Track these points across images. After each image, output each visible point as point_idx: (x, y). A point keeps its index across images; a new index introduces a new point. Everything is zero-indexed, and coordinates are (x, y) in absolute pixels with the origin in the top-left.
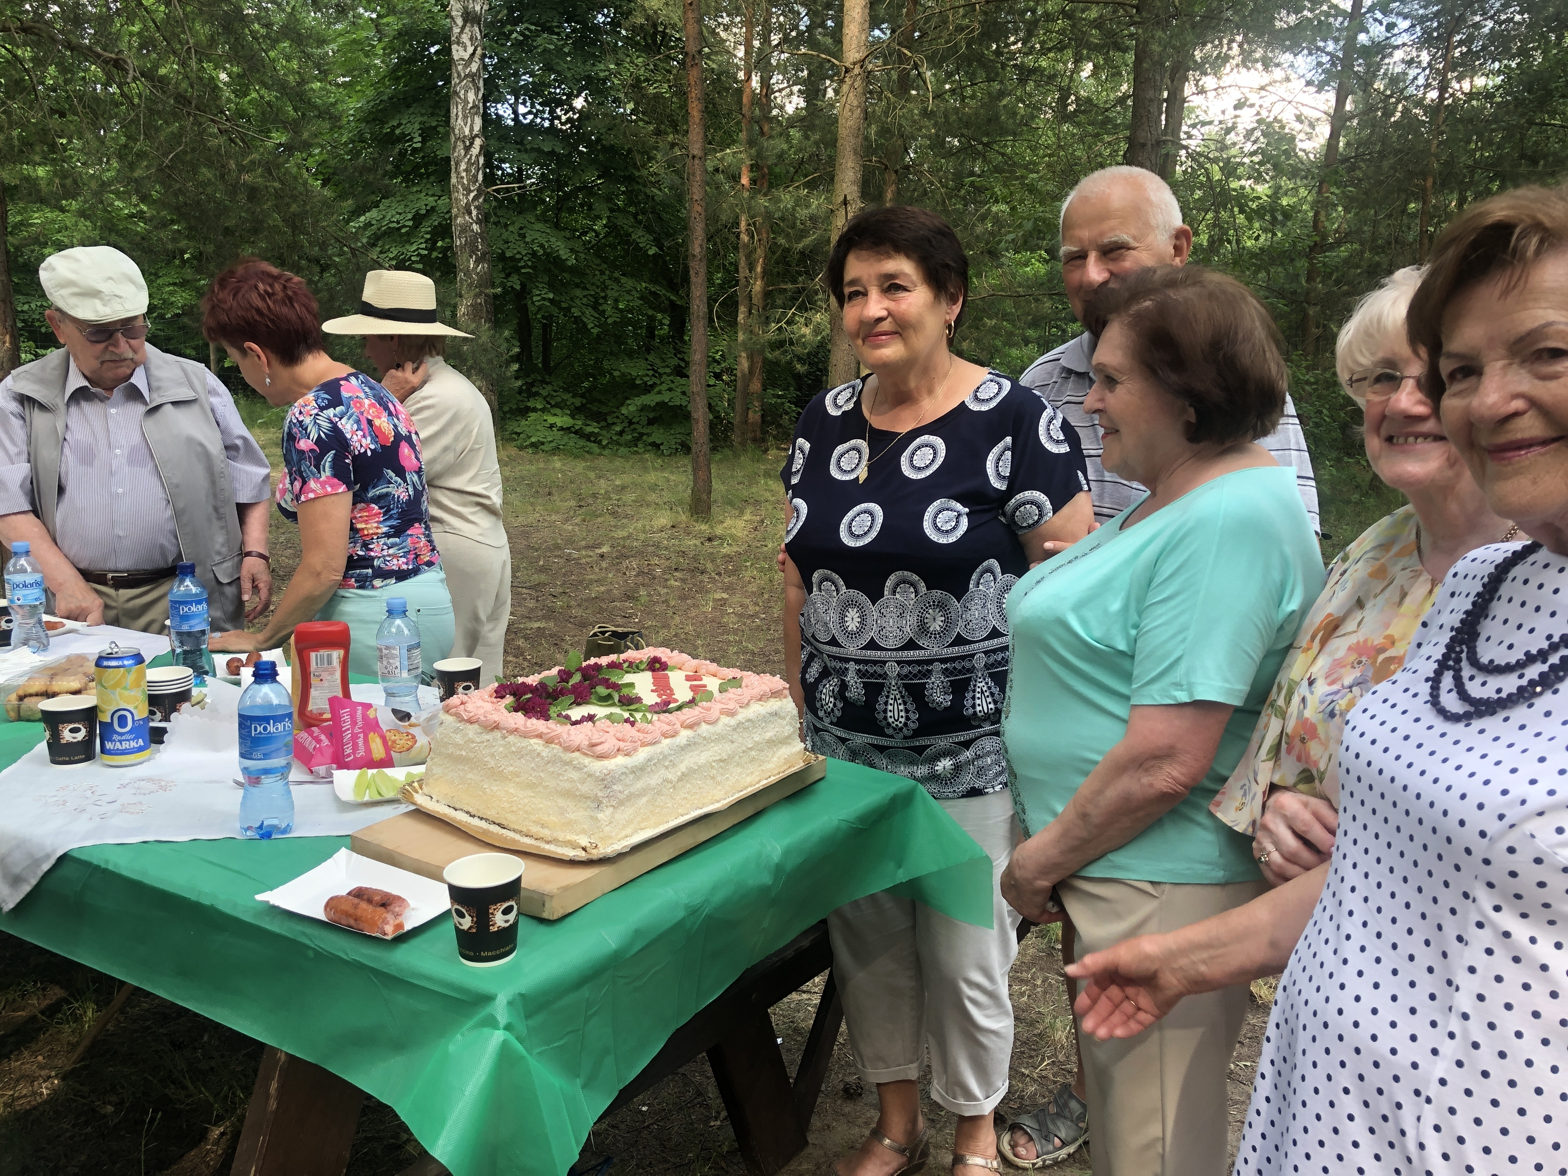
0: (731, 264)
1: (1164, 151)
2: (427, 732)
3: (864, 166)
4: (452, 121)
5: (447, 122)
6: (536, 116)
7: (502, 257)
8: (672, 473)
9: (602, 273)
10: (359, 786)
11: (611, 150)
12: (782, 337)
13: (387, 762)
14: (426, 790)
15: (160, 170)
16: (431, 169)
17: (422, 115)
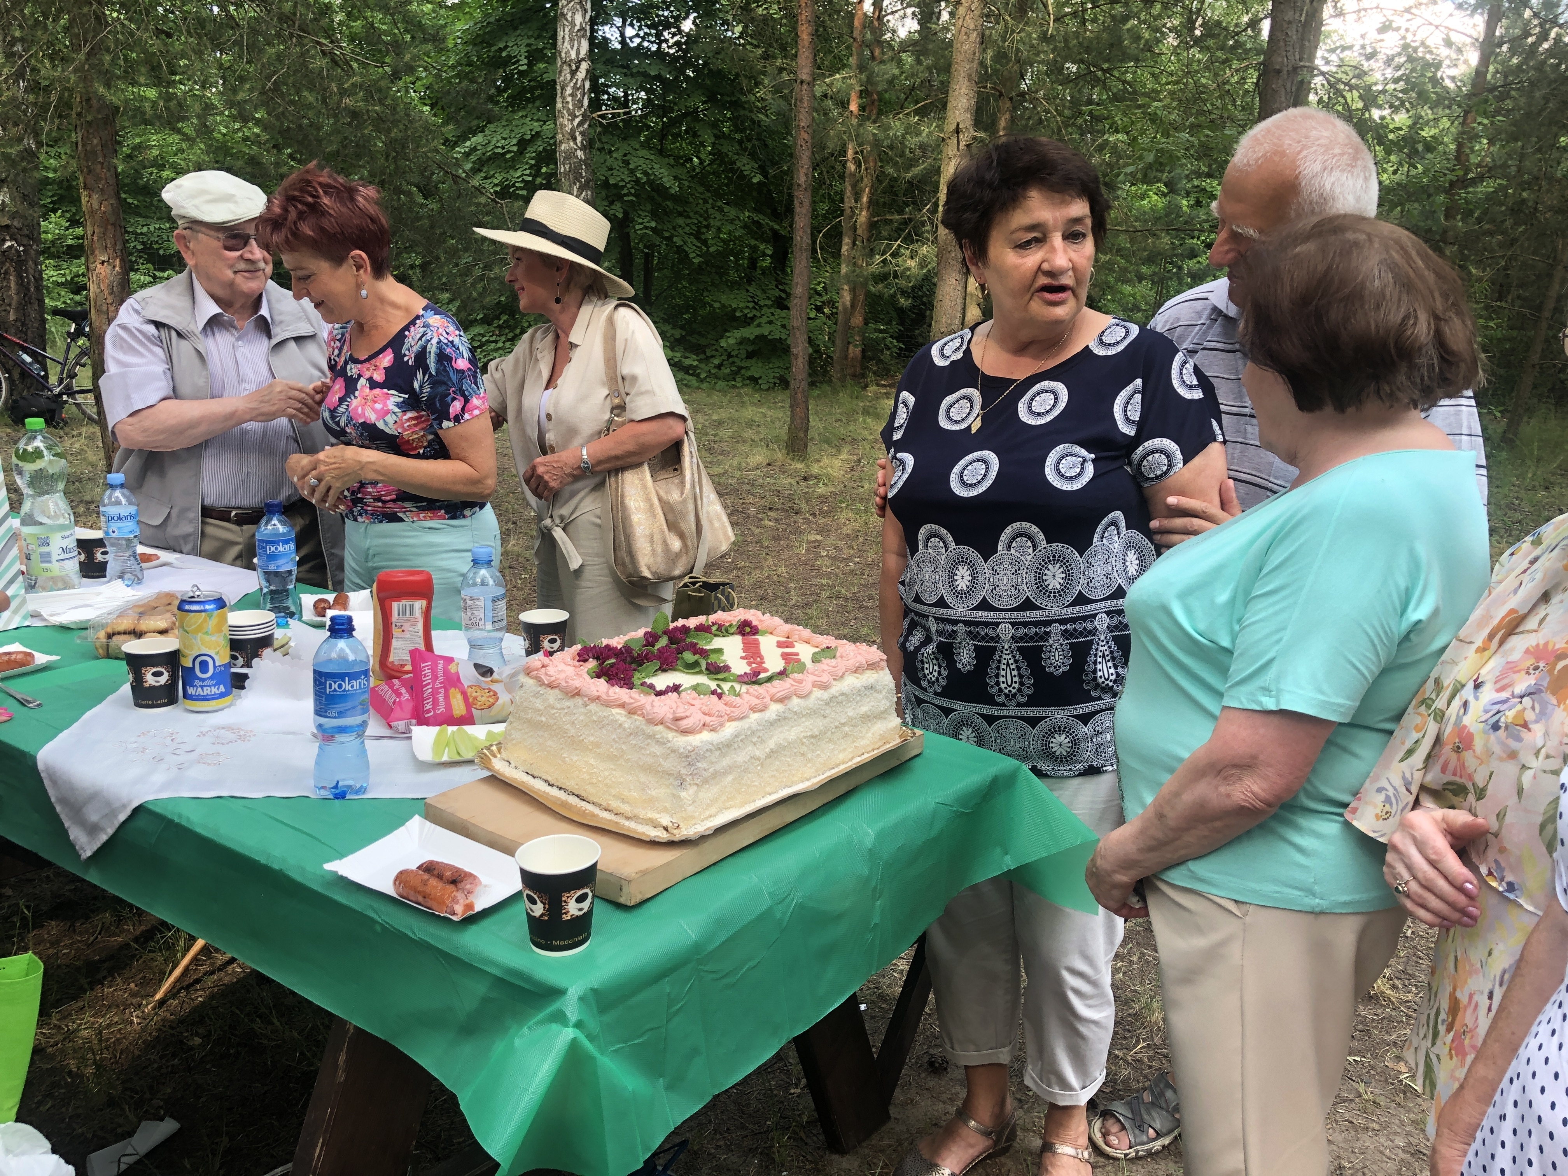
0: (836, 193)
1: (1299, 78)
2: (509, 689)
3: (979, 93)
4: (559, 43)
5: (554, 45)
6: (643, 39)
7: (606, 184)
8: (770, 408)
9: (705, 201)
10: (438, 745)
11: (719, 75)
12: (886, 269)
13: (468, 720)
14: (504, 754)
15: (263, 93)
16: (537, 93)
17: (529, 38)
